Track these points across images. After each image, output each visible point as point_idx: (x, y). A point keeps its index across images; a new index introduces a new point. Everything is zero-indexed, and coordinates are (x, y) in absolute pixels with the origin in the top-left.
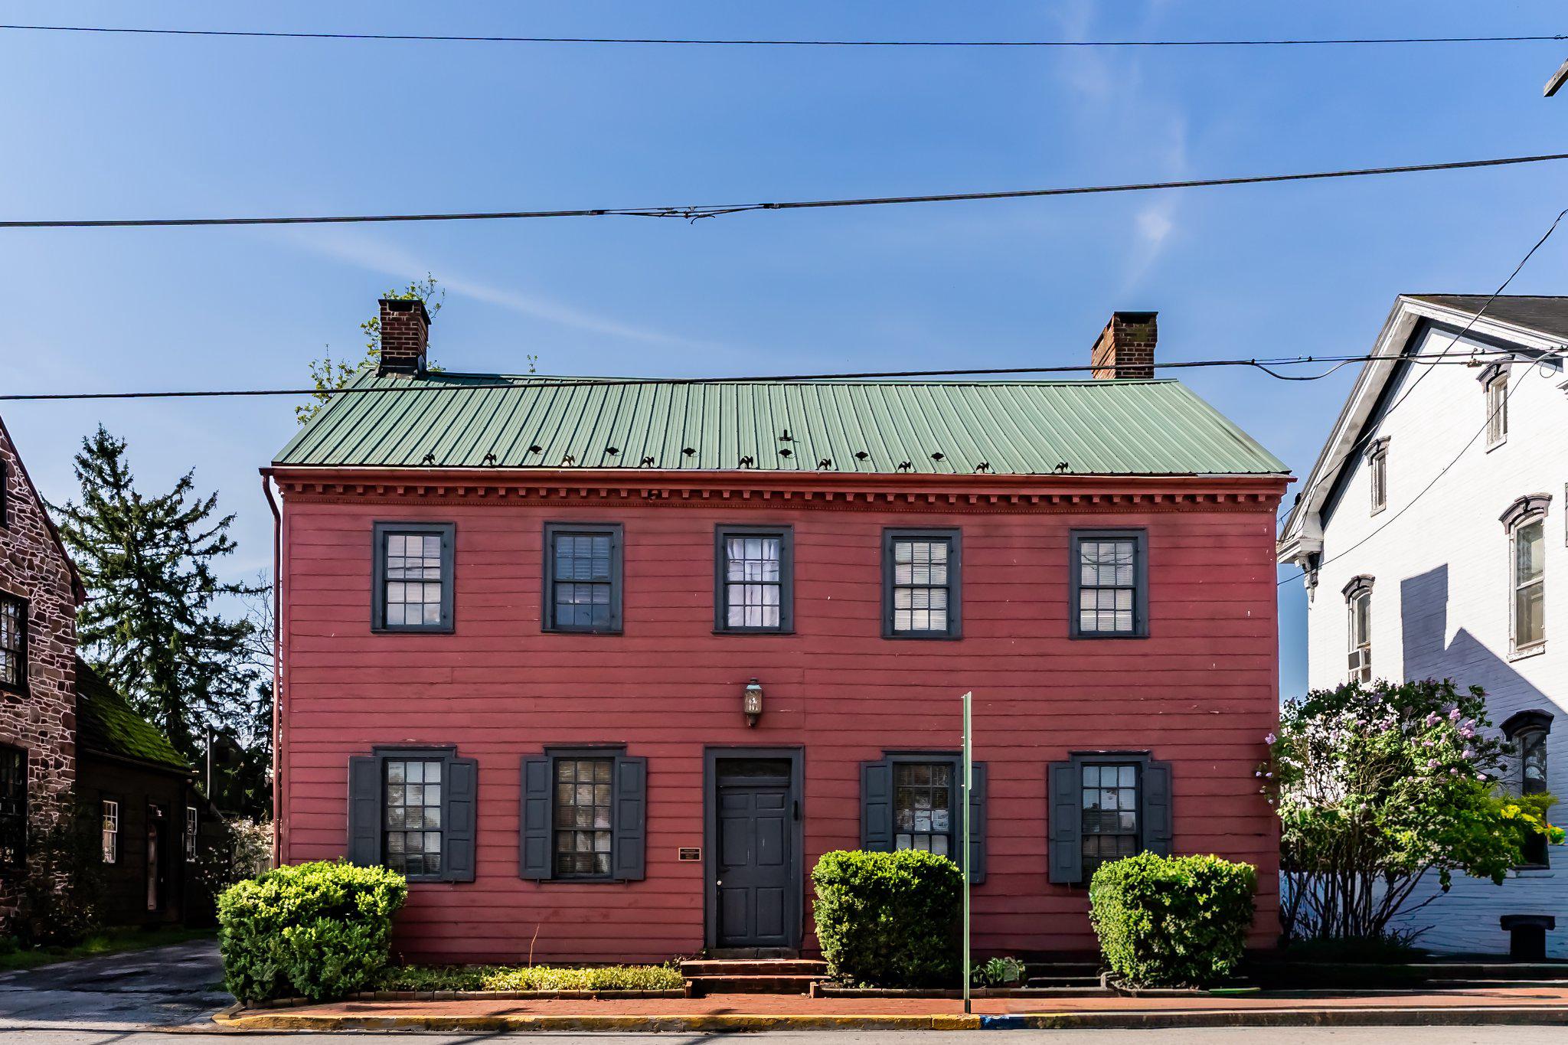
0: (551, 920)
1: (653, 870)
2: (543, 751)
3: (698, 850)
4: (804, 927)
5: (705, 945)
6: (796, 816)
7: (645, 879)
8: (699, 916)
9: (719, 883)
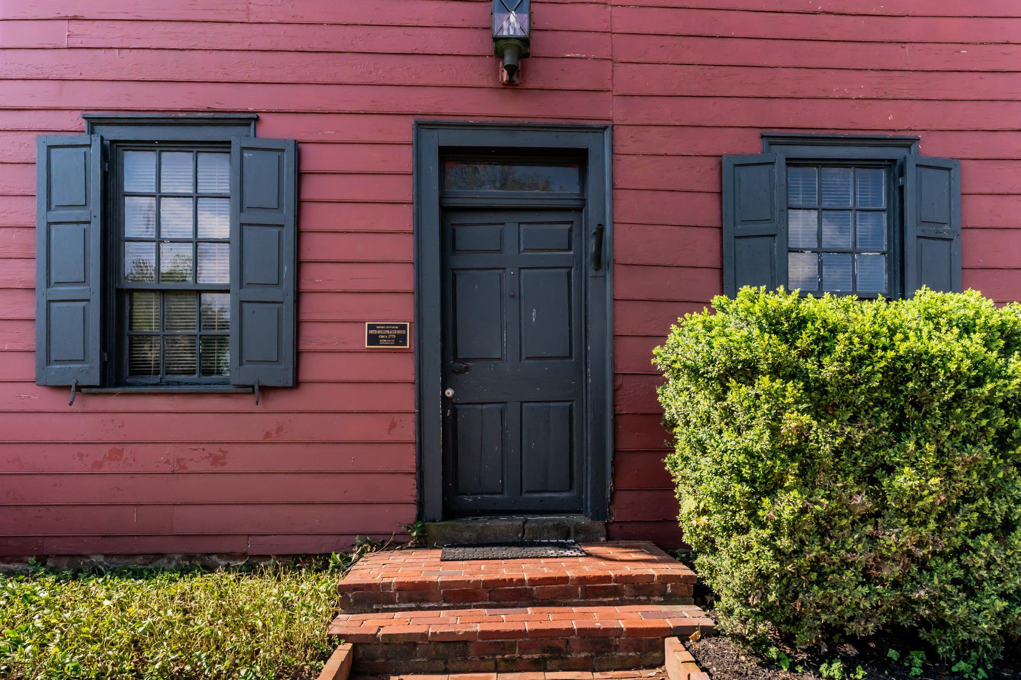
0: (106, 469)
1: (312, 368)
2: (84, 125)
3: (403, 327)
4: (614, 475)
5: (420, 517)
6: (598, 261)
7: (297, 383)
8: (408, 459)
9: (450, 392)
